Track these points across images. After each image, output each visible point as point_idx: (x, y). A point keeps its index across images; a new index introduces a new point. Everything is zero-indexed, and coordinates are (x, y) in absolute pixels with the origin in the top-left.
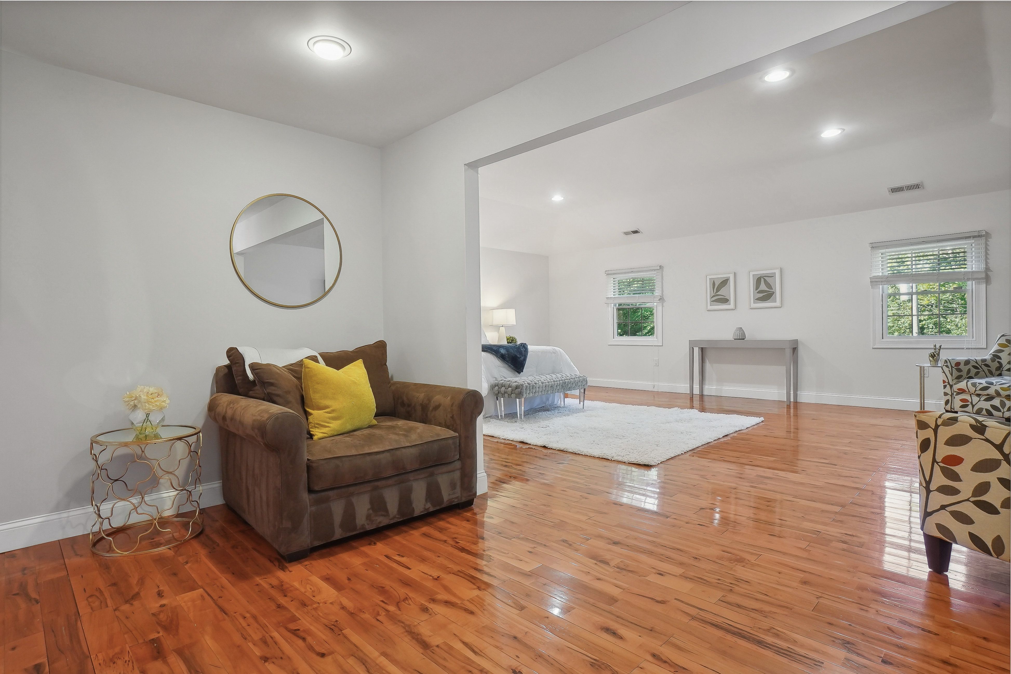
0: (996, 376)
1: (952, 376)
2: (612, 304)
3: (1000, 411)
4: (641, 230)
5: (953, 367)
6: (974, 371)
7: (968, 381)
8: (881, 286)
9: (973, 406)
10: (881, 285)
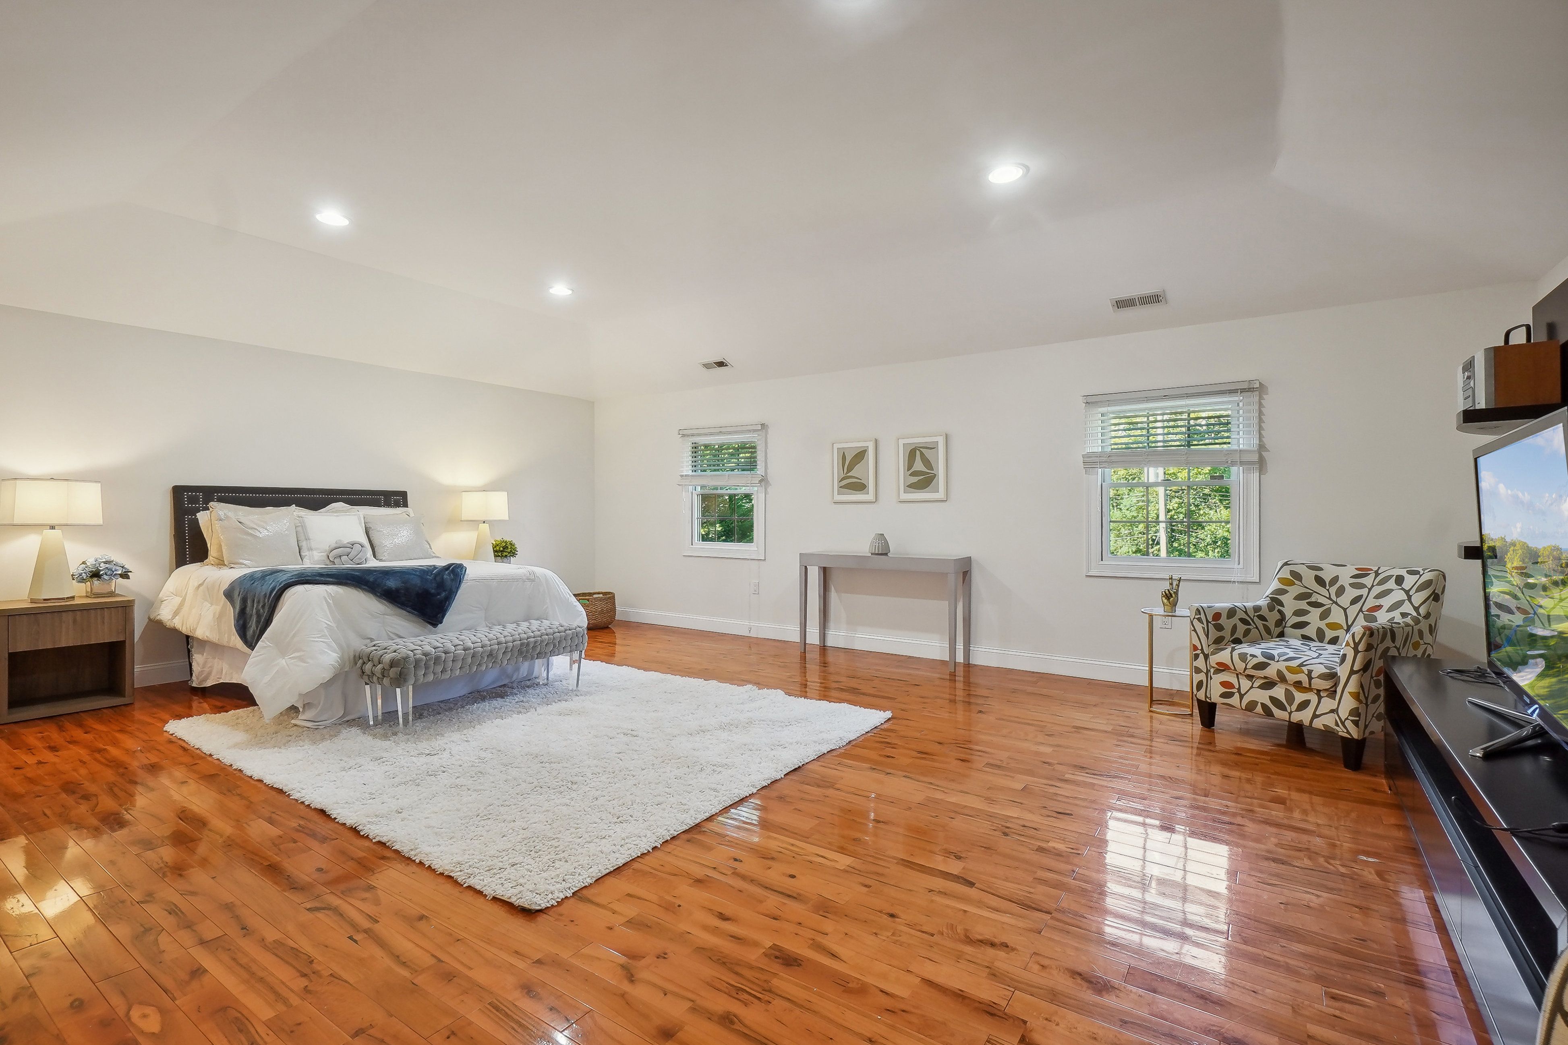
0: (1277, 637)
1: (1208, 639)
2: (690, 487)
3: (1284, 709)
4: (728, 360)
5: (1210, 622)
6: (1241, 628)
7: (1233, 650)
8: (1100, 470)
9: (1242, 696)
10: (1100, 468)
